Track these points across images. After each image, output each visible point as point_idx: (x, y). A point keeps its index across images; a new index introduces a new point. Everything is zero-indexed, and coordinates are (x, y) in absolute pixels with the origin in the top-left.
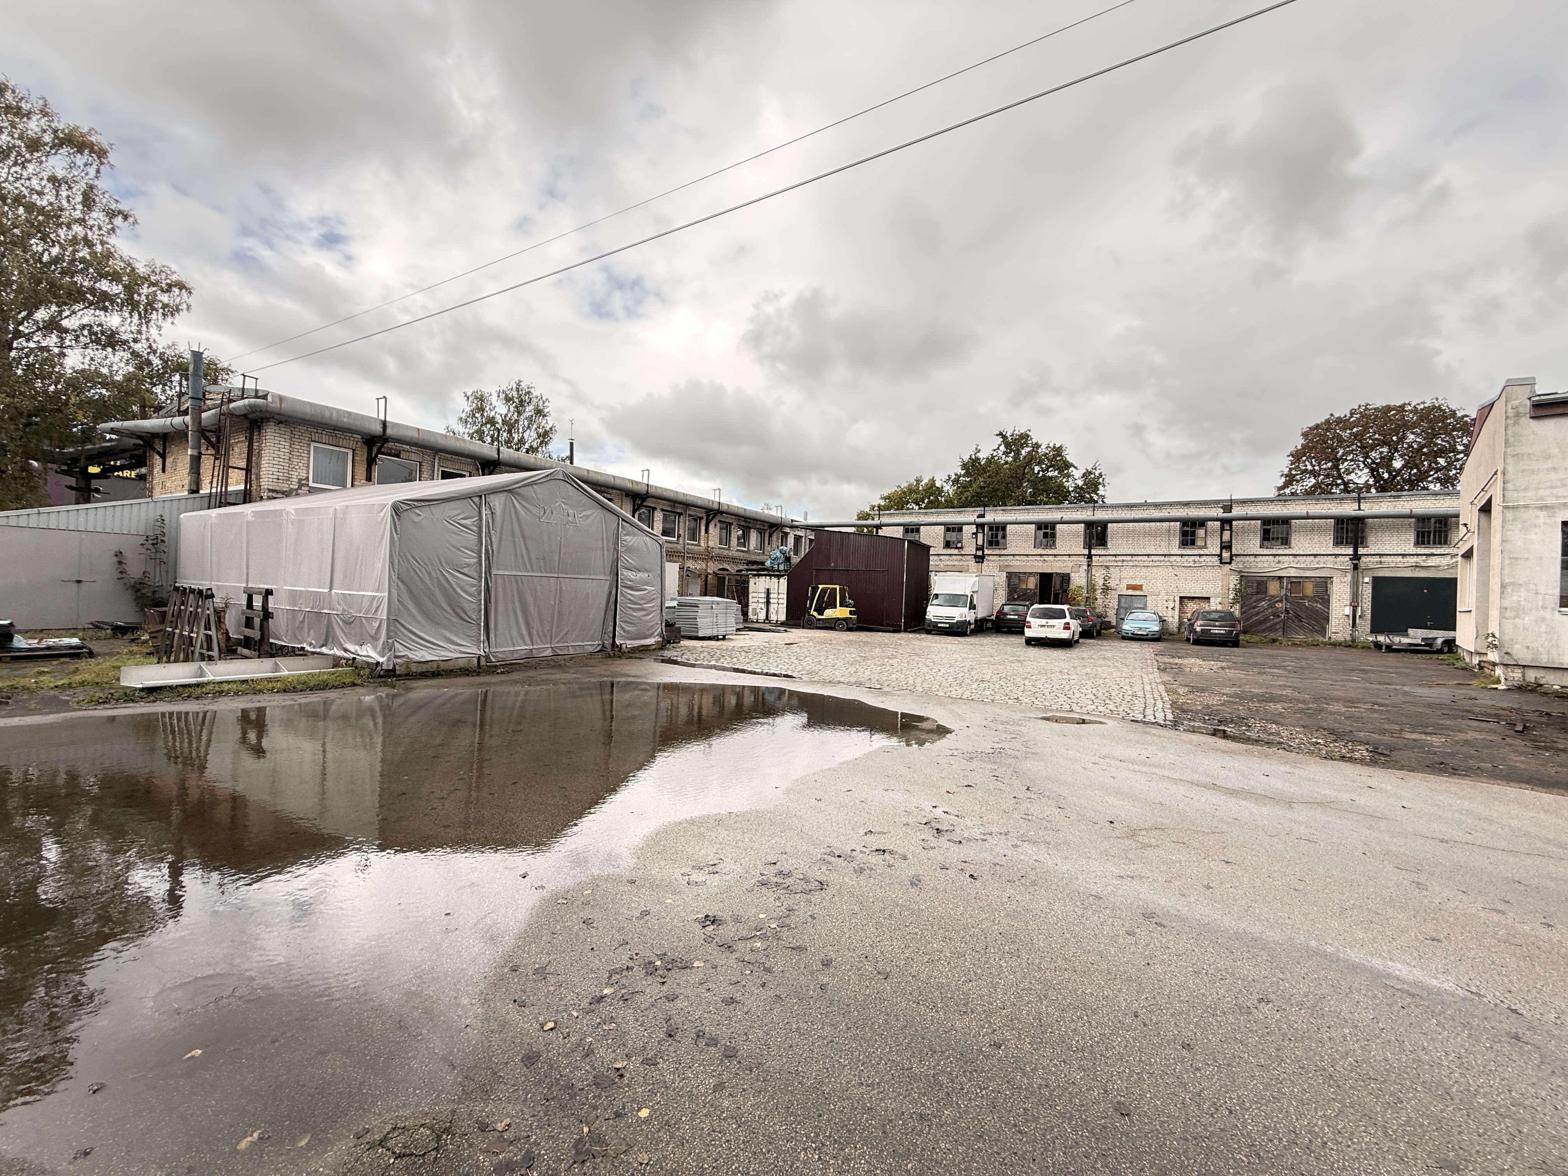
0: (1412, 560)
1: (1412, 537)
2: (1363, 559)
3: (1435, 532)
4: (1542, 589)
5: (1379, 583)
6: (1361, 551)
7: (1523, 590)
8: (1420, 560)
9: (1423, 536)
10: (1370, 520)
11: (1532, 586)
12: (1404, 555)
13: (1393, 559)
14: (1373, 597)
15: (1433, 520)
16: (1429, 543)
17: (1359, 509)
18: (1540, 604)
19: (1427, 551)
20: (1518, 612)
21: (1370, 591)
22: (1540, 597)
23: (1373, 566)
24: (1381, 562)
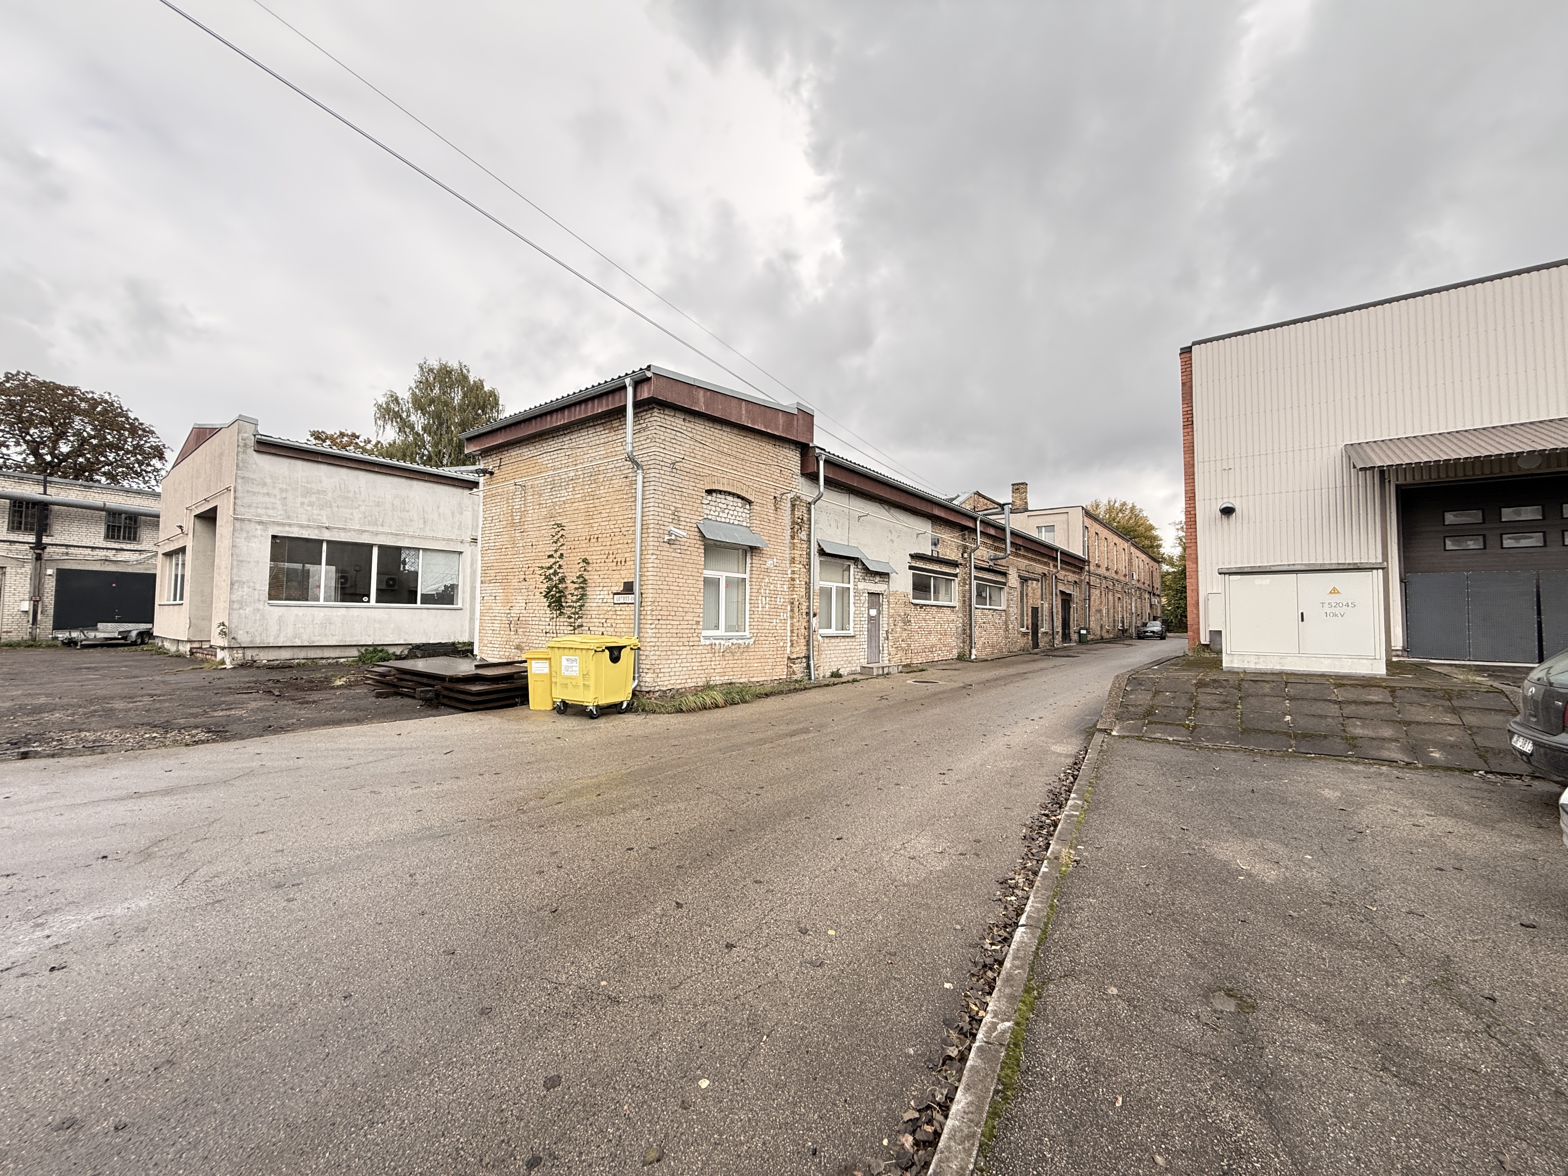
0: (102, 554)
1: (102, 530)
2: (49, 549)
3: (125, 527)
4: (258, 586)
5: (63, 576)
6: (45, 540)
7: (245, 586)
8: (110, 554)
9: (113, 531)
10: (56, 507)
11: (251, 584)
12: (93, 548)
13: (81, 551)
14: (57, 591)
15: (123, 516)
16: (119, 538)
17: (45, 493)
18: (257, 597)
19: (116, 546)
20: (242, 604)
21: (54, 584)
22: (256, 592)
23: (58, 557)
24: (67, 554)
